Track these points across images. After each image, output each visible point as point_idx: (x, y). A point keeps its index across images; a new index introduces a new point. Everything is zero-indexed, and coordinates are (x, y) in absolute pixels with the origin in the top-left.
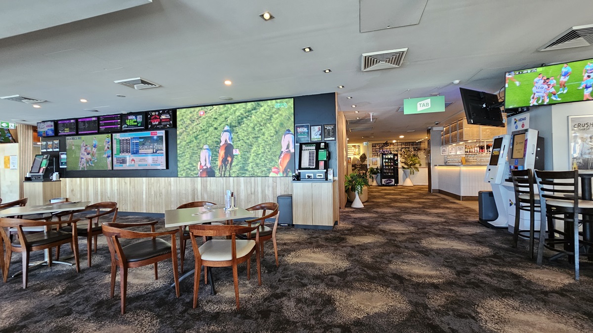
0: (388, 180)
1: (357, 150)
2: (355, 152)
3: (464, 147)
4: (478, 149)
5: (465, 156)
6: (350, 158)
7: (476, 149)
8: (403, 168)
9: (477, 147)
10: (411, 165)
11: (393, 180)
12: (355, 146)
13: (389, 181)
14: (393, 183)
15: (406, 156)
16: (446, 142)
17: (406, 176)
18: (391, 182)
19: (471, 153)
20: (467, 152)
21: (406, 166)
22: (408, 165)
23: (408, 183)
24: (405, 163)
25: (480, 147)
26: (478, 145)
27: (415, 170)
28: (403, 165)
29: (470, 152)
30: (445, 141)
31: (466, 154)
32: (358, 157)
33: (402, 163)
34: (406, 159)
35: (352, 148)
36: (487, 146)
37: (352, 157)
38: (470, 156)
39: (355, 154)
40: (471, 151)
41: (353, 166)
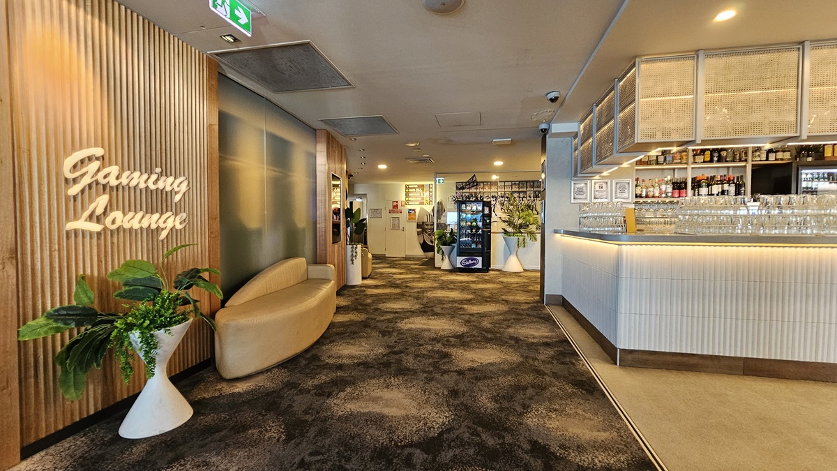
0: (468, 260)
1: (427, 194)
2: (423, 199)
3: (632, 182)
4: (670, 189)
5: (633, 206)
6: (414, 210)
7: (663, 187)
8: (506, 232)
9: (667, 183)
10: (521, 226)
11: (480, 259)
12: (423, 186)
13: (470, 262)
14: (479, 266)
15: (511, 207)
16: (583, 166)
17: (509, 251)
18: (474, 264)
19: (649, 200)
20: (641, 196)
21: (510, 230)
22: (514, 226)
23: (514, 265)
24: (510, 223)
25: (673, 183)
26: (669, 178)
27: (528, 239)
28: (504, 225)
29: (647, 196)
30: (582, 161)
31: (636, 202)
32: (428, 208)
33: (504, 221)
34: (510, 213)
35: (417, 190)
36: (694, 180)
37: (418, 209)
38: (648, 207)
39: (422, 203)
40: (651, 194)
41: (418, 226)
